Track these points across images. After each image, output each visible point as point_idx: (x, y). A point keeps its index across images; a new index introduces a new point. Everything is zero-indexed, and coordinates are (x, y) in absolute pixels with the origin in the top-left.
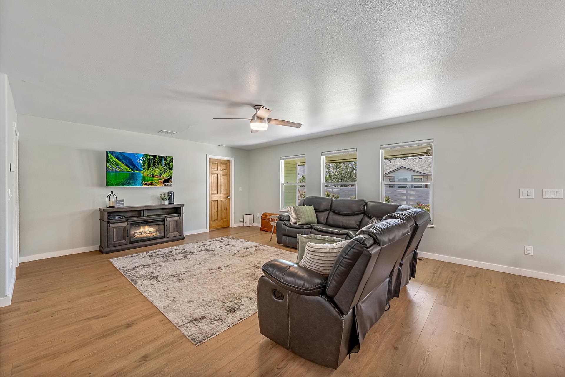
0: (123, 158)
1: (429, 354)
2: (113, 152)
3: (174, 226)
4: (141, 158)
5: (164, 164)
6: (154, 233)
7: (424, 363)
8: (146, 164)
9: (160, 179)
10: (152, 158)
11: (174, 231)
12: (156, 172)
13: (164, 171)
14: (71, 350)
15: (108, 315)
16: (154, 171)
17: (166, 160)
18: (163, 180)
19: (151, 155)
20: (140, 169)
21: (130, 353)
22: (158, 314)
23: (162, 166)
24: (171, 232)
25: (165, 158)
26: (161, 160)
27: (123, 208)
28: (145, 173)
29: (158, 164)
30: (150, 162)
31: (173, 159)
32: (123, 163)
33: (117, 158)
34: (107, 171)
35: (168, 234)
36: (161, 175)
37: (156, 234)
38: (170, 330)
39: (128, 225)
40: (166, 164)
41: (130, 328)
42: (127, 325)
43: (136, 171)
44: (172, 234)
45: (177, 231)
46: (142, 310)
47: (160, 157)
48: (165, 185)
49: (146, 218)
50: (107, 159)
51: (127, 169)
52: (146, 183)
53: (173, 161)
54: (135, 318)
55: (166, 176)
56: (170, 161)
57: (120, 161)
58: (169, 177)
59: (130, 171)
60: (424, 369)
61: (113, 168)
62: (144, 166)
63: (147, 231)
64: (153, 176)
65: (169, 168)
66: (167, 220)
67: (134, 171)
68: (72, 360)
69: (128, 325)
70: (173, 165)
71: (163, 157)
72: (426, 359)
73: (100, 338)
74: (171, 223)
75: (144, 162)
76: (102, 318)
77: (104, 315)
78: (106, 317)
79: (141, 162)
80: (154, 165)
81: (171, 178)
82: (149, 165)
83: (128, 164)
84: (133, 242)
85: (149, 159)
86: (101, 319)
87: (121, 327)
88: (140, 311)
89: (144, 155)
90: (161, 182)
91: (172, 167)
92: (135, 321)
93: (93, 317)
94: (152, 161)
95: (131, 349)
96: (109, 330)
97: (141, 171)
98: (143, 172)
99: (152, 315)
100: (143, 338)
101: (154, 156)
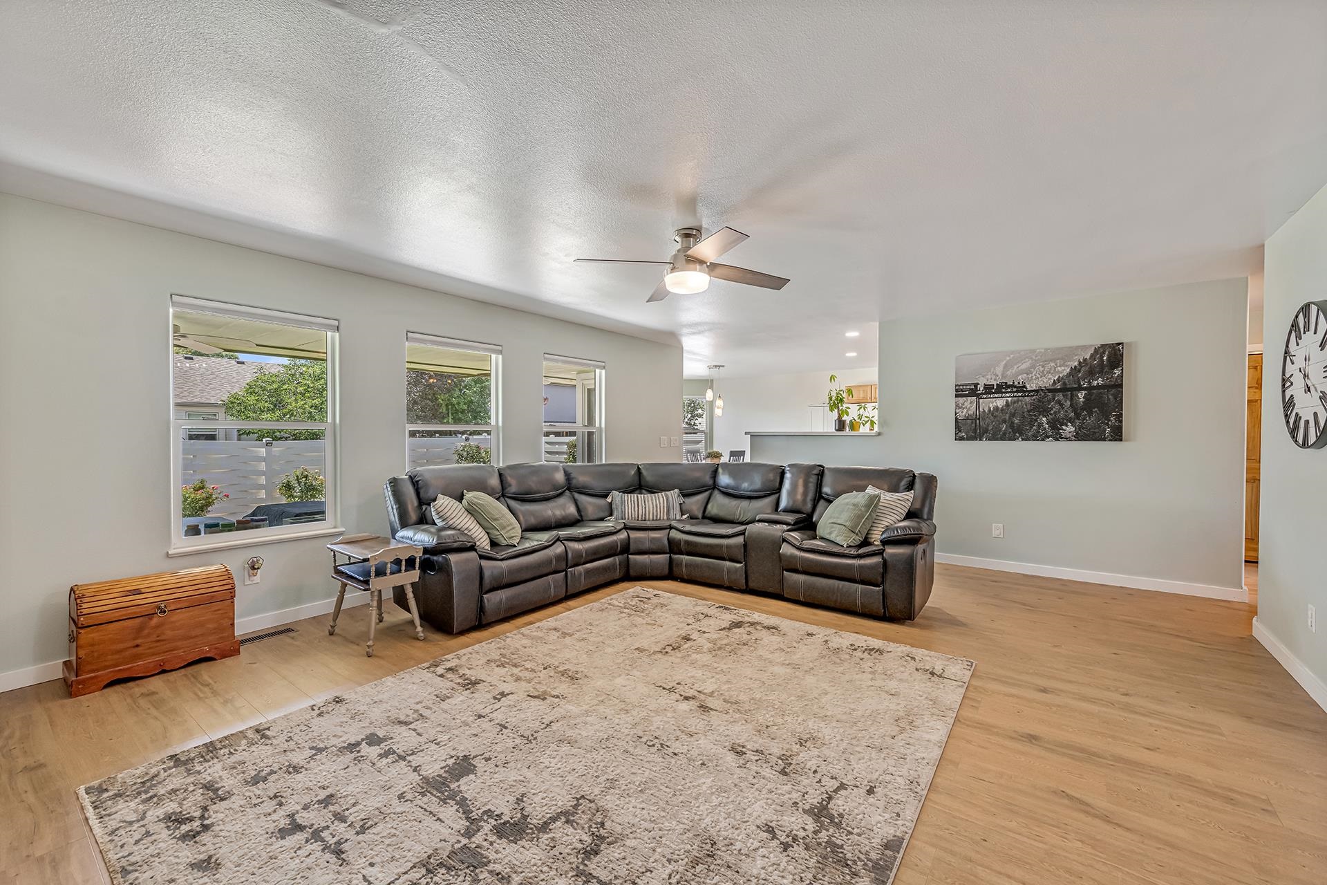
14: (1154, 769)
15: (1055, 792)
21: (1059, 706)
22: (965, 720)
38: (981, 690)
41: (1032, 733)
42: (1033, 741)
46: (983, 747)
54: (1007, 743)
68: (1151, 752)
69: (1030, 740)
73: (1094, 754)
76: (1073, 793)
77: (1066, 801)
78: (1063, 792)
86: (1078, 796)
87: (1046, 745)
88: (986, 748)
92: (1012, 738)
93: (1095, 816)
95: (1054, 709)
96: (1073, 757)
99: (975, 725)
100: (1026, 708)
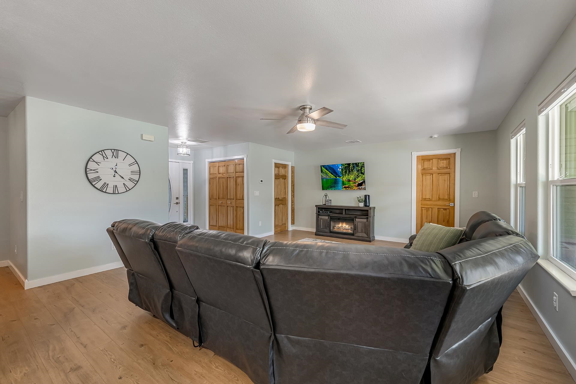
0: (329, 169)
1: (117, 366)
2: (324, 165)
3: (362, 227)
4: (340, 167)
5: (357, 170)
6: (349, 230)
7: (112, 358)
8: (344, 171)
9: (355, 183)
10: (347, 166)
11: (362, 232)
12: (352, 177)
13: (357, 176)
16: (350, 176)
17: (358, 166)
18: (357, 183)
19: (347, 164)
20: (340, 175)
23: (355, 172)
24: (359, 231)
25: (357, 165)
26: (354, 167)
27: (331, 206)
28: (344, 179)
29: (352, 170)
30: (346, 170)
31: (364, 165)
32: (330, 172)
33: (326, 169)
34: (322, 178)
35: (356, 233)
36: (355, 180)
37: (350, 231)
39: (328, 218)
40: (358, 170)
43: (338, 177)
44: (360, 234)
45: (365, 233)
47: (353, 164)
48: (359, 188)
49: (344, 215)
50: (321, 170)
51: (333, 177)
52: (345, 186)
53: (364, 167)
55: (359, 180)
56: (362, 167)
57: (328, 171)
58: (362, 181)
59: (334, 177)
60: (107, 356)
61: (324, 176)
62: (342, 173)
63: (344, 227)
64: (349, 181)
65: (362, 173)
66: (355, 220)
67: (336, 178)
70: (364, 170)
71: (356, 164)
72: (114, 362)
74: (360, 224)
75: (342, 169)
79: (340, 170)
80: (349, 172)
81: (364, 182)
82: (346, 172)
83: (332, 173)
84: (332, 232)
85: (346, 167)
89: (342, 164)
90: (355, 185)
91: (364, 171)
94: (347, 169)
97: (341, 177)
98: (342, 178)
101: (349, 164)
